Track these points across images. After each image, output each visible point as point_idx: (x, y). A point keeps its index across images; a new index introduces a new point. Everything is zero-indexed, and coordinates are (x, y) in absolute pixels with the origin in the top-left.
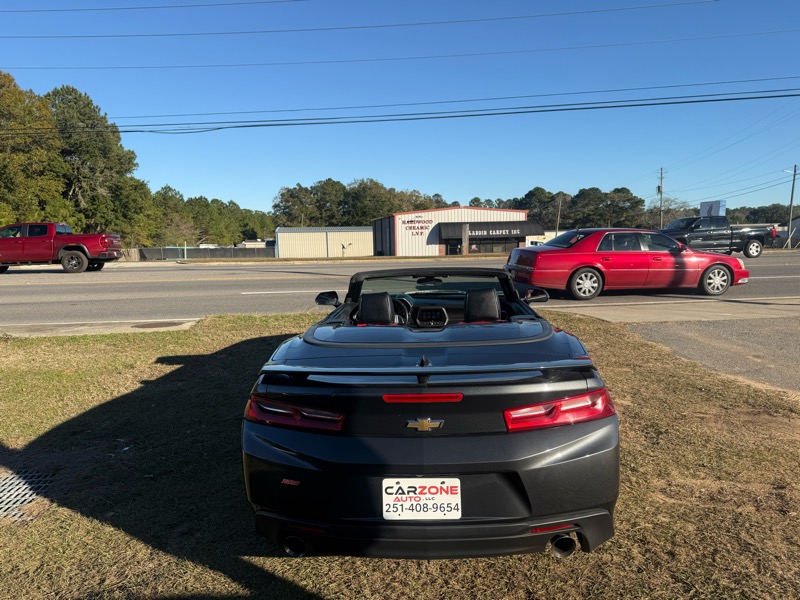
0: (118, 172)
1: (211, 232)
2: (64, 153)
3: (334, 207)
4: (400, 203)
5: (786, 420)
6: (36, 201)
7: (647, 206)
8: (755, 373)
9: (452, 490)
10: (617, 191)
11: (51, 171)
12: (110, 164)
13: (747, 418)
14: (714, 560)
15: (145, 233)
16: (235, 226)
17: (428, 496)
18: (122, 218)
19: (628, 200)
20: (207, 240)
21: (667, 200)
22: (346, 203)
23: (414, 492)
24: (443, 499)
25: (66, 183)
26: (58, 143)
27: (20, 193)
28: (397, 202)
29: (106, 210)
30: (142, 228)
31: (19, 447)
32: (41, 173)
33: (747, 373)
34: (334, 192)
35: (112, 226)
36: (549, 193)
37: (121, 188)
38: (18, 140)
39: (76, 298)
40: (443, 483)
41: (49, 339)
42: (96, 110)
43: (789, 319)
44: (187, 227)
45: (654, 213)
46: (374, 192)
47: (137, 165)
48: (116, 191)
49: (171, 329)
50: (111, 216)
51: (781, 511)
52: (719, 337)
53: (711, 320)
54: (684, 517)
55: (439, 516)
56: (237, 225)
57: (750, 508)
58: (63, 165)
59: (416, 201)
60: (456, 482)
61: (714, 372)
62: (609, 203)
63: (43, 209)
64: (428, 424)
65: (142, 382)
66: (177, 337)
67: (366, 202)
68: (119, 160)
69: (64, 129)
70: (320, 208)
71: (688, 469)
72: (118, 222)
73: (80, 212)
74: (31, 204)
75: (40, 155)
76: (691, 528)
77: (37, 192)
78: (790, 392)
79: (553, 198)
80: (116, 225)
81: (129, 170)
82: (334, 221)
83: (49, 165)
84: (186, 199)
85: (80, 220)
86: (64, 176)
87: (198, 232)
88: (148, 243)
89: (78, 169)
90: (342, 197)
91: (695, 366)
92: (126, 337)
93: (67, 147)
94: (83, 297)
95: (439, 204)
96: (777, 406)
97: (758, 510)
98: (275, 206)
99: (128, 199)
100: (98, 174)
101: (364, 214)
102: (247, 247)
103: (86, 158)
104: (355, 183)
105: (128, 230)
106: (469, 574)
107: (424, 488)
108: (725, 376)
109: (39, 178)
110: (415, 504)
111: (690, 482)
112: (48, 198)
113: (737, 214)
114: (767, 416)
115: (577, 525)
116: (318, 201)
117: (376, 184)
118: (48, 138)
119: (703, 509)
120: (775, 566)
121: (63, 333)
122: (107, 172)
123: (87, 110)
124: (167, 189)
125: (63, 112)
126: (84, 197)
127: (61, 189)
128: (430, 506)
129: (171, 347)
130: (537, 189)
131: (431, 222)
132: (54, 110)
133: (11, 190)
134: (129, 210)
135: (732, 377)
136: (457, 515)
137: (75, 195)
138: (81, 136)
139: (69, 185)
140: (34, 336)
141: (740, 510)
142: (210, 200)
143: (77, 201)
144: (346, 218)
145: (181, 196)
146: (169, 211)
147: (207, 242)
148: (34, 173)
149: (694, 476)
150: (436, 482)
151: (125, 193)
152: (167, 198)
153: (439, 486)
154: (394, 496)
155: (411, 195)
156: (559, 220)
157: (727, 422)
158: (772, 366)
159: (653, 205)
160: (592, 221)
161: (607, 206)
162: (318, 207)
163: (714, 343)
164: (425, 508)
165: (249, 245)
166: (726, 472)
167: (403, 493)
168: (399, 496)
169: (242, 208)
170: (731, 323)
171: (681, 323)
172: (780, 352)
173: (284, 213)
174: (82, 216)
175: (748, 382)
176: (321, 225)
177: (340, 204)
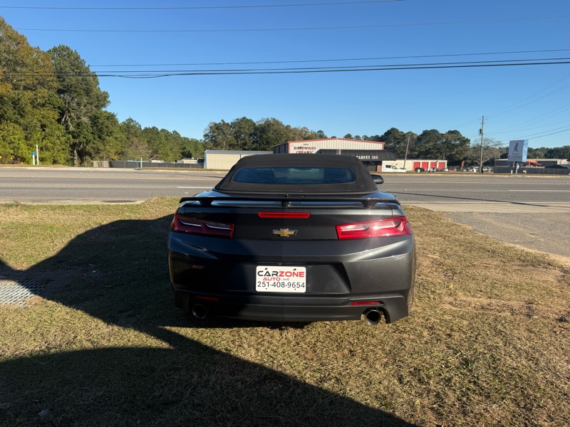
0: (96, 107)
1: (160, 152)
2: (60, 92)
3: (247, 137)
4: (294, 136)
5: (545, 270)
6: (39, 124)
7: (472, 144)
8: (529, 243)
9: (300, 274)
10: (450, 132)
11: (50, 104)
12: (91, 101)
13: (517, 268)
14: (476, 339)
15: (113, 151)
16: (176, 149)
17: (285, 277)
18: (98, 139)
19: (459, 139)
20: (157, 157)
21: (486, 140)
22: (255, 135)
23: (276, 275)
24: (294, 279)
25: (60, 113)
26: (56, 85)
27: (29, 118)
28: (291, 135)
29: (87, 133)
30: (111, 146)
31: (24, 269)
32: (43, 105)
33: (524, 243)
34: (247, 127)
35: (91, 145)
36: (402, 132)
37: (98, 118)
38: (28, 82)
39: (64, 186)
40: (295, 270)
41: (46, 207)
42: (83, 62)
43: (560, 214)
44: (143, 148)
45: (477, 149)
46: (275, 127)
47: (109, 102)
48: (94, 120)
49: (128, 203)
50: (90, 137)
51: (527, 315)
52: (508, 222)
53: (504, 212)
54: (462, 317)
55: (291, 290)
56: (178, 148)
57: (508, 314)
58: (59, 100)
59: (305, 135)
60: (303, 269)
61: (500, 242)
62: (444, 141)
63: (44, 130)
64: (286, 232)
66: (131, 209)
67: (270, 135)
68: (97, 98)
69: (60, 75)
70: (237, 138)
71: (470, 292)
72: (95, 141)
73: (69, 133)
74: (35, 127)
75: (43, 92)
76: (465, 323)
77: (40, 118)
78: (551, 255)
79: (404, 136)
80: (94, 143)
81: (104, 105)
82: (246, 147)
83: (49, 99)
84: (143, 128)
85: (69, 139)
86: (59, 108)
87: (150, 151)
88: (116, 158)
89: (69, 103)
90: (253, 131)
91: (488, 238)
92: (97, 207)
93: (61, 87)
94: (69, 186)
95: (321, 136)
96: (540, 262)
97: (512, 315)
98: (205, 136)
99: (102, 126)
100: (82, 107)
101: (268, 143)
102: (185, 162)
103: (74, 96)
104: (263, 120)
105: (102, 148)
106: (313, 341)
107: (283, 272)
108: (507, 245)
109: (42, 109)
110: (276, 282)
111: (470, 299)
112: (48, 123)
113: (538, 152)
114: (532, 267)
115: (381, 302)
116: (235, 133)
117: (277, 122)
118: (49, 81)
119: (476, 314)
120: (517, 343)
121: (54, 203)
122: (89, 106)
123: (76, 62)
124: (131, 120)
125: (59, 64)
126: (72, 123)
127: (57, 117)
128: (286, 284)
129: (127, 214)
130: (393, 129)
131: (314, 148)
132: (53, 61)
133: (22, 116)
134: (103, 133)
135: (513, 245)
136: (303, 290)
137: (66, 121)
138: (72, 80)
139: (62, 114)
140: (35, 204)
141: (500, 314)
142: (160, 129)
143: (67, 126)
144: (255, 146)
145: (140, 126)
146: (131, 136)
147: (156, 158)
148: (38, 105)
149: (473, 296)
150: (291, 269)
151: (101, 121)
152: (129, 127)
153: (292, 271)
154: (263, 277)
155: (302, 131)
156: (407, 152)
157: (504, 270)
158: (542, 240)
159: (476, 143)
160: (432, 153)
161: (443, 143)
162: (235, 137)
163: (504, 226)
164: (283, 285)
165: (186, 161)
166: (495, 295)
167: (270, 275)
168: (267, 277)
169: (182, 136)
170: (518, 215)
171: (483, 214)
172: (549, 232)
173: (212, 140)
174: (70, 136)
175: (523, 248)
176: (237, 149)
177: (251, 135)
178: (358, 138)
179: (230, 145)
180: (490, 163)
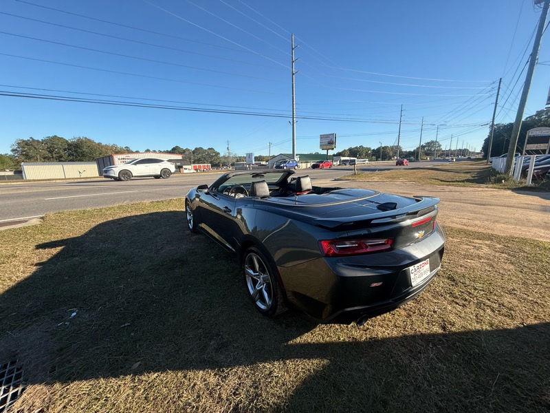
3: (61, 151)
7: (222, 155)
9: (427, 263)
17: (422, 268)
19: (214, 153)
22: (69, 149)
23: (418, 269)
24: (425, 268)
34: (60, 143)
36: (182, 149)
46: (88, 144)
55: (425, 276)
62: (207, 153)
65: (36, 265)
67: (84, 150)
70: (51, 152)
79: (186, 151)
82: (63, 159)
90: (66, 146)
95: (130, 151)
98: (14, 150)
104: (75, 139)
107: (421, 265)
110: (419, 274)
116: (48, 148)
117: (89, 140)
128: (423, 273)
129: (40, 237)
130: (175, 147)
153: (424, 262)
154: (414, 273)
155: (112, 147)
159: (224, 155)
160: (202, 160)
162: (49, 151)
167: (416, 271)
173: (22, 154)
176: (53, 161)
177: (65, 150)
178: (154, 151)
179: (44, 158)
180: (233, 165)
